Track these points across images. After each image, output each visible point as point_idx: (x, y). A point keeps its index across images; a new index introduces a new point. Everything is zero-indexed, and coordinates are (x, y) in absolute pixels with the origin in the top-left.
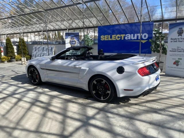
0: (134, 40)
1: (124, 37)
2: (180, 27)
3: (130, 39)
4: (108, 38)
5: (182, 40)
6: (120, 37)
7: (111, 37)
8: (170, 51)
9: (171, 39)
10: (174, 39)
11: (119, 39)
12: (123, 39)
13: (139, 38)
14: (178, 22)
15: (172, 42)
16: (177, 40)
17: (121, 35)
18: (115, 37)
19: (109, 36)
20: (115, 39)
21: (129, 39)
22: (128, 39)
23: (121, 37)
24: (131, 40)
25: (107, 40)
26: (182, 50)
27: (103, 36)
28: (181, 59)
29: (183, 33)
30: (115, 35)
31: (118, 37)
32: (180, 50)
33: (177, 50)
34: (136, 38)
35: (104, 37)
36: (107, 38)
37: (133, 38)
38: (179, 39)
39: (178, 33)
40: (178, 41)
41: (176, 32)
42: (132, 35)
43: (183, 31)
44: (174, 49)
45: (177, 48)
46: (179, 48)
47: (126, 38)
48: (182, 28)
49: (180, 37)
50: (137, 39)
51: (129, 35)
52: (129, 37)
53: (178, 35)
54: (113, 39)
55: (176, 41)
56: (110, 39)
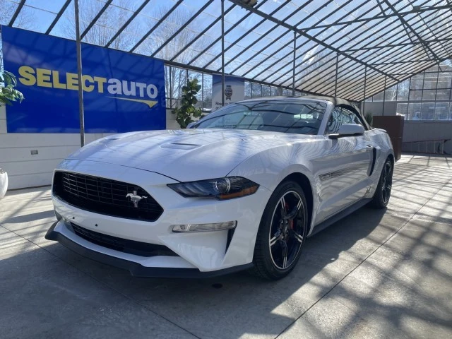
3: (121, 93)
4: (51, 81)
6: (92, 84)
7: (63, 80)
9: (217, 103)
10: (221, 104)
11: (91, 88)
13: (142, 94)
19: (56, 74)
23: (96, 84)
24: (123, 95)
25: (49, 85)
27: (31, 70)
31: (88, 84)
35: (35, 75)
36: (48, 78)
39: (226, 94)
42: (125, 83)
43: (232, 91)
52: (118, 87)
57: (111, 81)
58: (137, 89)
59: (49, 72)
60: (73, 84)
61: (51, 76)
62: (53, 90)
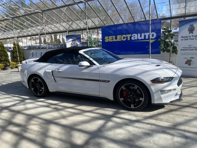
0: (141, 40)
1: (131, 37)
2: (191, 24)
4: (113, 39)
5: (194, 38)
6: (126, 38)
7: (116, 38)
8: (181, 50)
9: (182, 37)
10: (185, 37)
11: (125, 39)
12: (129, 39)
13: (147, 38)
14: (187, 18)
15: (182, 40)
16: (188, 37)
17: (127, 35)
18: (120, 38)
19: (114, 37)
20: (121, 40)
21: (136, 39)
22: (134, 39)
23: (127, 38)
24: (138, 40)
25: (112, 41)
26: (194, 49)
27: (107, 37)
28: (193, 58)
29: (194, 30)
30: (120, 36)
31: (124, 38)
32: (191, 49)
33: (188, 49)
34: (143, 38)
35: (109, 38)
36: (112, 39)
37: (139, 38)
38: (190, 37)
39: (189, 30)
40: (189, 39)
41: (187, 29)
42: (139, 35)
43: (194, 28)
44: (185, 48)
45: (188, 47)
46: (191, 47)
47: (133, 38)
48: (193, 25)
49: (191, 34)
50: (145, 39)
51: (136, 35)
52: (136, 37)
53: (189, 32)
54: (118, 40)
55: (187, 39)
56: (115, 40)
57: (133, 35)
58: (145, 36)
59: (112, 37)
60: (119, 39)
61: (113, 38)
62: (113, 42)
